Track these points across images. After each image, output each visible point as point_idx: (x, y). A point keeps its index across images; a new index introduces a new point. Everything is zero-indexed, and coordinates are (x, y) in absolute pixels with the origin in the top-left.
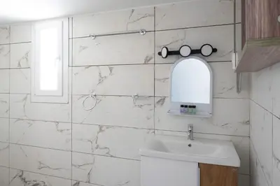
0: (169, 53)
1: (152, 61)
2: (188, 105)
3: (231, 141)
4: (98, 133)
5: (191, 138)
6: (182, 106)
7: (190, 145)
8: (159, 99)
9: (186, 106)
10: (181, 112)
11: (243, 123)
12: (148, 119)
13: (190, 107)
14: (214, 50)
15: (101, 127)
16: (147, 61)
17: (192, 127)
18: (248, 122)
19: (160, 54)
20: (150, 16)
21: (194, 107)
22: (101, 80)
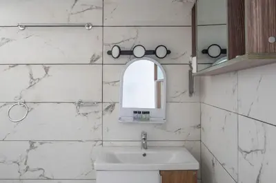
0: (121, 53)
1: (99, 61)
2: (141, 111)
3: (183, 146)
4: (28, 151)
5: (145, 147)
6: (135, 112)
7: (144, 155)
8: (109, 105)
9: (140, 113)
10: (135, 118)
11: (194, 127)
12: (95, 129)
13: (144, 113)
14: (168, 52)
15: (32, 144)
16: (93, 61)
17: (146, 135)
18: (199, 126)
19: (110, 53)
20: (97, 8)
21: (148, 113)
22: (33, 82)
